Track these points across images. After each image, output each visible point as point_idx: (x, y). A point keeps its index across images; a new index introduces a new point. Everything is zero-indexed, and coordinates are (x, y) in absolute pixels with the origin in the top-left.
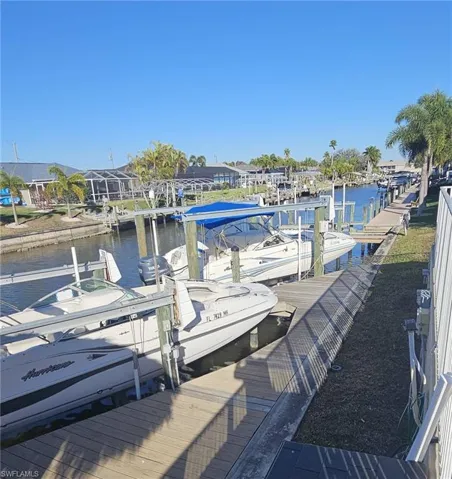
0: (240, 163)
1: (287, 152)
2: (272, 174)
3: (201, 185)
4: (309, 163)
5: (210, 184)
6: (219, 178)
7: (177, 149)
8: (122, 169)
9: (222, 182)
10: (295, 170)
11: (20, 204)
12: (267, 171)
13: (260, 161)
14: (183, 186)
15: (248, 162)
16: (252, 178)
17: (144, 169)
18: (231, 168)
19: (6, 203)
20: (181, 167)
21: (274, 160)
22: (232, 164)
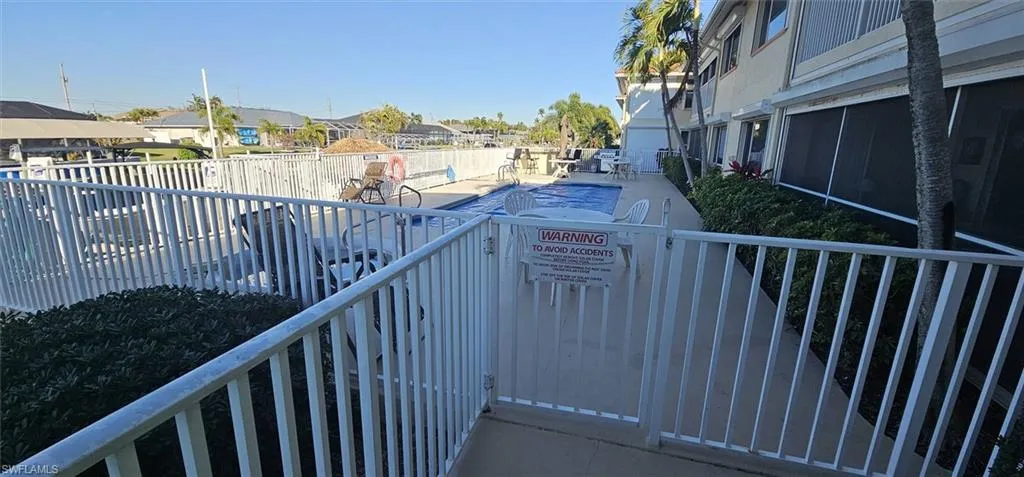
0: (455, 122)
1: (500, 115)
2: (483, 135)
3: (420, 140)
4: (520, 127)
5: (426, 140)
6: (434, 135)
7: (401, 111)
8: (340, 121)
9: (436, 139)
10: (502, 133)
11: (258, 144)
12: (478, 132)
13: (471, 123)
14: (406, 140)
15: (462, 122)
16: (465, 137)
17: (373, 124)
18: (445, 127)
19: (247, 142)
20: (403, 125)
21: (483, 121)
22: (447, 123)
